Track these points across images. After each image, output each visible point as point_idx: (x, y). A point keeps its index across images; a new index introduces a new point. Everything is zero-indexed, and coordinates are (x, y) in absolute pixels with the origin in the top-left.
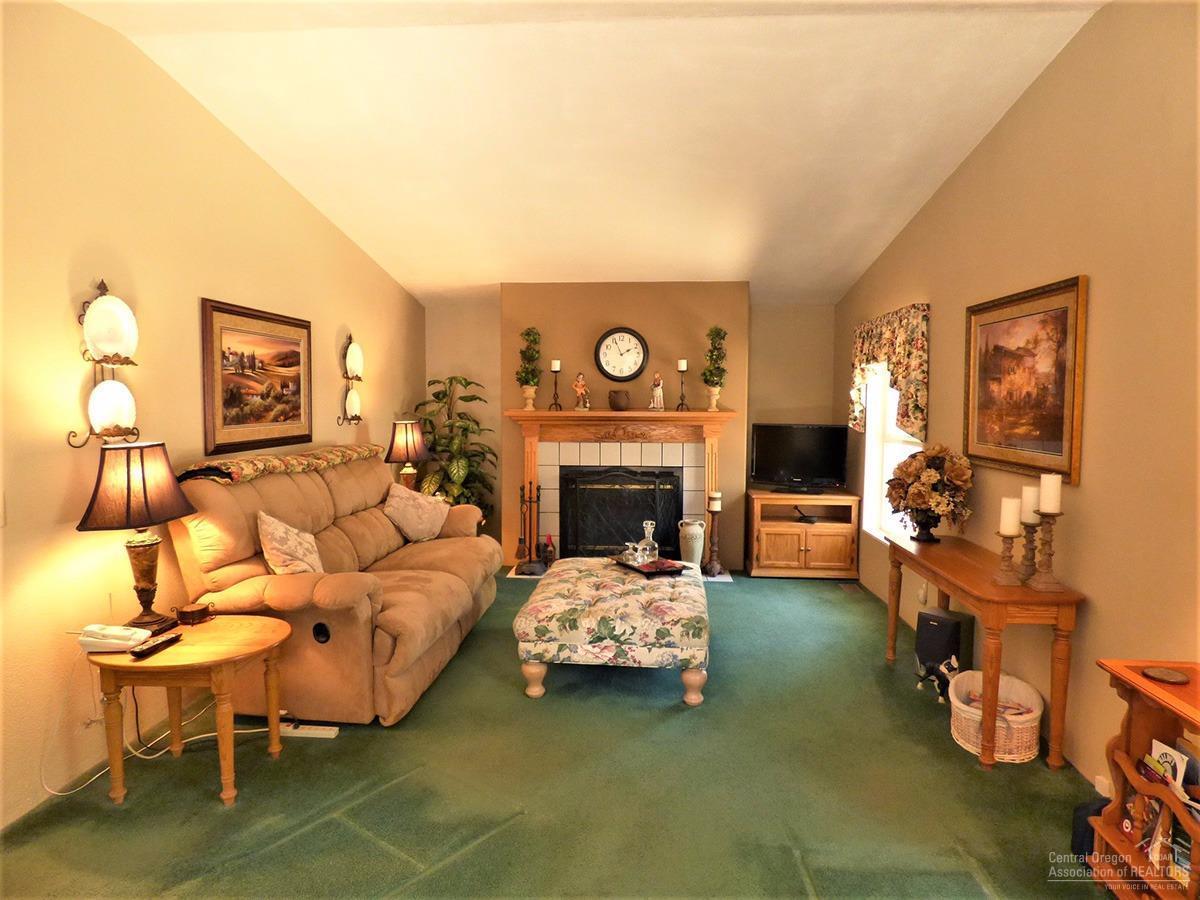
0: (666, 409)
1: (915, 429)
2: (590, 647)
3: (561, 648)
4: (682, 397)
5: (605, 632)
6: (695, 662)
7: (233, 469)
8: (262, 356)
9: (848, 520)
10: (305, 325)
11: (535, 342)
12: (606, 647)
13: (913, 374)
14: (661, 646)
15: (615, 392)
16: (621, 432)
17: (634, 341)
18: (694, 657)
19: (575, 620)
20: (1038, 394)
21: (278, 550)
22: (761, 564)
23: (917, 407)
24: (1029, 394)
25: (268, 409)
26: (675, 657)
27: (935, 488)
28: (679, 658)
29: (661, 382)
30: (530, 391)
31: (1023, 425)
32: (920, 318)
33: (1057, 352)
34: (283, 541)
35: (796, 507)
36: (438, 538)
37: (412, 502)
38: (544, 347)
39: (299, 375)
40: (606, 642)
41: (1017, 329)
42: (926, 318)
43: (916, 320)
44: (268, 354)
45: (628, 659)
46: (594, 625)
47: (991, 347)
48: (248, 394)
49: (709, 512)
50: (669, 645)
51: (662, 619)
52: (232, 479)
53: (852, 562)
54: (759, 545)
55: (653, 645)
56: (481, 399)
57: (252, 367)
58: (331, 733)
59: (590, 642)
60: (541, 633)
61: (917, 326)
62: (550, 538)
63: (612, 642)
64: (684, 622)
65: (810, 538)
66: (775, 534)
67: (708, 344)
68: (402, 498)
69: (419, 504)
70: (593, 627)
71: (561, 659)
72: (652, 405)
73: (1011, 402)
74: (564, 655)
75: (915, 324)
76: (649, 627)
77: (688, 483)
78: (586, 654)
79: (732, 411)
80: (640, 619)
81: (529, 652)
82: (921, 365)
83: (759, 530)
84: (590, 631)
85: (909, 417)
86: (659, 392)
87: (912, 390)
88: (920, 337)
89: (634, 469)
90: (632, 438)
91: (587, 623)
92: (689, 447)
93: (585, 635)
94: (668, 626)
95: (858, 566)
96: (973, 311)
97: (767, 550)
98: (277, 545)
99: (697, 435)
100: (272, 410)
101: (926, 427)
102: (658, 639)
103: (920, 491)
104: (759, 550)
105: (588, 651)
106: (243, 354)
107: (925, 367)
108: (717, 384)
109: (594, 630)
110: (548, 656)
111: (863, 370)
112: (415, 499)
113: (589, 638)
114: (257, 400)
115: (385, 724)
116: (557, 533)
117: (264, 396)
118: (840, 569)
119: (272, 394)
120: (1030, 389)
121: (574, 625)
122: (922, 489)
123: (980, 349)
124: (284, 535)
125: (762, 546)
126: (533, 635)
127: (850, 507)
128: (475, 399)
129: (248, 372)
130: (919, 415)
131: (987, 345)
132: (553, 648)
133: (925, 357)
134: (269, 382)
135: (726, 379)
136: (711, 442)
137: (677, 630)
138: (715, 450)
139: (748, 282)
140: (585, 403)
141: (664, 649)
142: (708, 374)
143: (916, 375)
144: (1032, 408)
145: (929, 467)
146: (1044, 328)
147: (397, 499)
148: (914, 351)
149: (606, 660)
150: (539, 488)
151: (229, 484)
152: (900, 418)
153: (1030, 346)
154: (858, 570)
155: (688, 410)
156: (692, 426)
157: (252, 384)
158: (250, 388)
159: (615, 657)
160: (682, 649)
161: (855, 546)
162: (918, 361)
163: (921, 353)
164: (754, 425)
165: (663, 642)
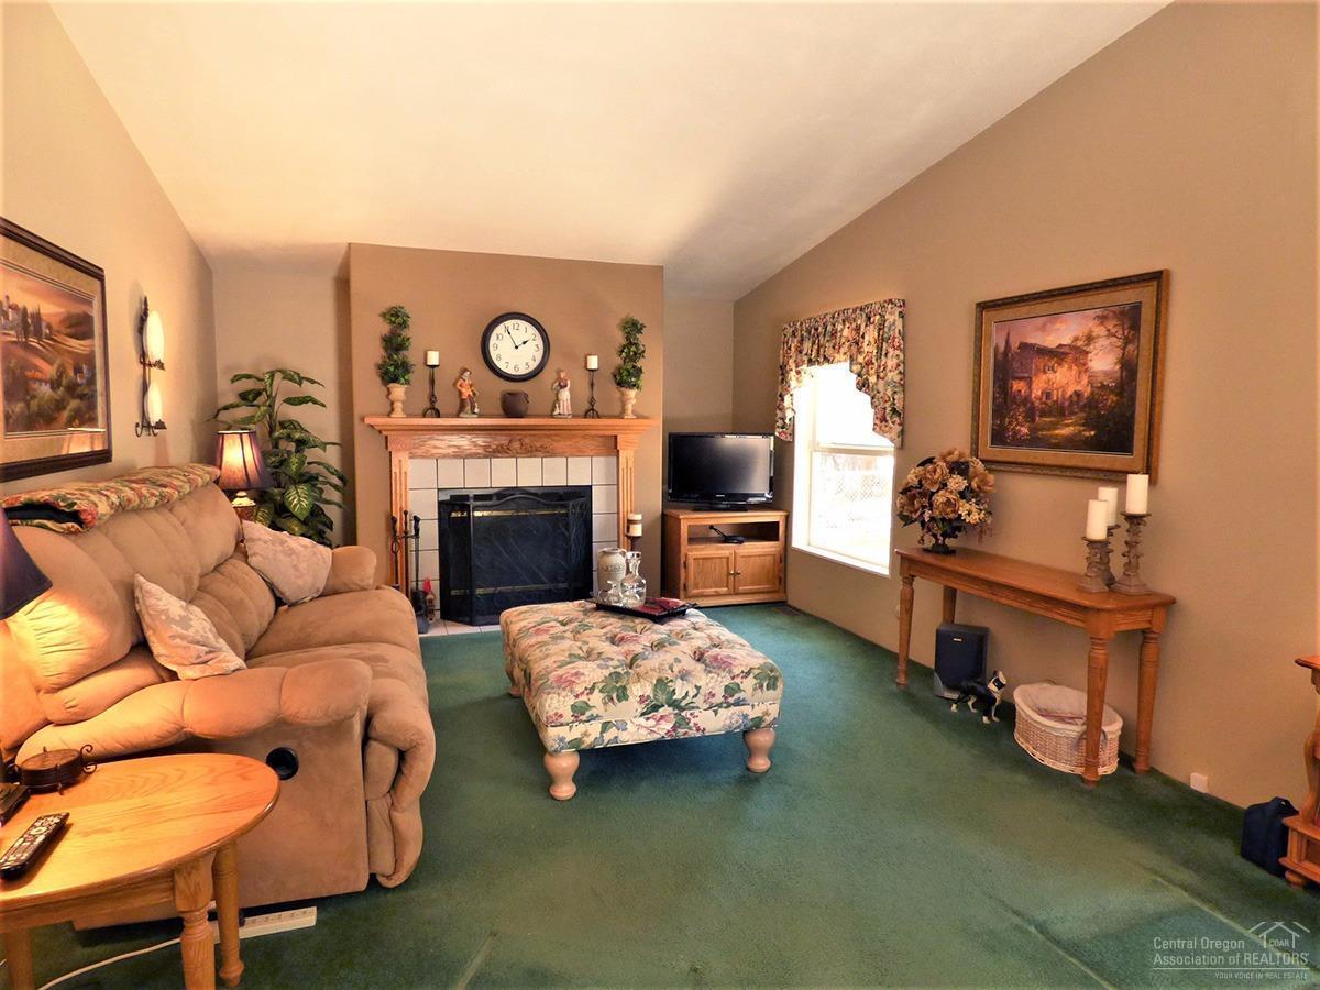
0: (574, 416)
1: (894, 435)
2: (642, 721)
3: (606, 726)
4: (592, 401)
5: (662, 698)
6: (768, 719)
7: (81, 505)
8: (50, 315)
9: (776, 538)
10: (96, 274)
11: (404, 325)
12: (662, 717)
13: (890, 375)
14: (729, 706)
15: (510, 394)
16: (516, 445)
17: (532, 330)
18: (767, 713)
19: (624, 688)
20: (1092, 393)
21: (182, 638)
22: (690, 595)
23: (894, 411)
24: (1078, 394)
25: (60, 405)
26: (745, 716)
27: (962, 495)
28: (750, 718)
29: (569, 382)
30: (398, 391)
31: (1068, 425)
32: (897, 314)
33: (1124, 349)
34: (185, 622)
35: (711, 527)
36: (322, 596)
37: (280, 548)
38: (413, 333)
39: (93, 352)
40: (662, 711)
41: (1058, 326)
42: (901, 315)
43: (892, 317)
44: (57, 315)
45: (690, 729)
46: (649, 691)
47: (1015, 345)
48: (36, 380)
49: (629, 537)
50: (738, 703)
51: (730, 672)
52: (81, 523)
53: (780, 583)
54: (686, 572)
55: (720, 706)
56: (315, 402)
57: (38, 334)
58: (307, 918)
59: (643, 714)
60: (579, 711)
61: (894, 324)
62: (427, 583)
63: (670, 709)
64: (756, 672)
65: (738, 559)
66: (703, 559)
67: (620, 339)
68: (265, 542)
69: (291, 549)
70: (648, 694)
71: (606, 742)
72: (557, 412)
73: (1049, 402)
74: (608, 736)
75: (891, 320)
76: (715, 684)
77: (599, 503)
78: (636, 730)
79: (646, 418)
80: (704, 676)
81: (562, 740)
82: (898, 365)
83: (686, 555)
84: (642, 699)
85: (886, 421)
86: (565, 395)
87: (889, 393)
88: (897, 335)
89: (533, 491)
90: (530, 452)
91: (640, 689)
92: (600, 463)
93: (636, 705)
94: (738, 680)
95: (785, 587)
96: (983, 307)
97: (695, 578)
98: (180, 630)
99: (611, 447)
100: (65, 408)
101: (902, 433)
102: (726, 698)
103: (949, 500)
104: (687, 578)
105: (640, 726)
106: (25, 309)
107: (901, 369)
108: (634, 386)
109: (648, 697)
110: (588, 741)
111: (798, 373)
112: (282, 543)
113: (641, 708)
114: (45, 389)
115: (391, 884)
116: (437, 576)
117: (55, 384)
118: (768, 592)
119: (64, 382)
120: (1079, 388)
121: (623, 695)
122: (951, 496)
123: (996, 349)
124: (183, 613)
125: (690, 574)
126: (568, 716)
127: (778, 523)
128: (307, 402)
129: (33, 342)
130: (896, 419)
131: (1007, 342)
132: (594, 729)
133: (902, 357)
134: (58, 361)
135: (644, 380)
136: (626, 454)
137: (748, 684)
138: (631, 464)
139: (662, 268)
140: (473, 408)
141: (733, 709)
142: (625, 373)
143: (893, 376)
144: (1082, 409)
145: (952, 472)
146: (1102, 324)
147: (261, 543)
148: (891, 350)
149: (663, 733)
150: (417, 520)
151: (76, 533)
152: (878, 422)
153: (1080, 343)
154: (785, 592)
155: (599, 417)
156: (602, 437)
157: (39, 362)
158: (36, 368)
159: (675, 728)
160: (753, 706)
161: (783, 564)
162: (895, 361)
163: (898, 352)
164: (670, 436)
165: (731, 700)
